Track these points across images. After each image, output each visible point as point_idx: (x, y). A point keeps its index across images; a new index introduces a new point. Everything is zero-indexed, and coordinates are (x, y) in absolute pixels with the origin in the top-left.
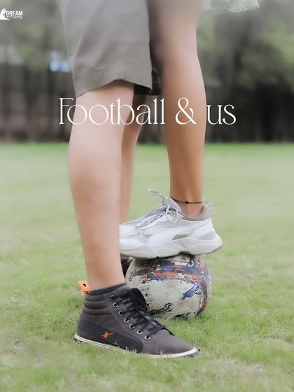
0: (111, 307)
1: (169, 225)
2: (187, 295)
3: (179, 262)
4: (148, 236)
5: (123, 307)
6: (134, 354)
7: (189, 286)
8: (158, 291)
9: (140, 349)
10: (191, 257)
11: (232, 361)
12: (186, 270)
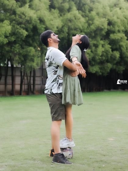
0: (59, 156)
1: (67, 142)
2: (70, 155)
3: (68, 149)
4: (63, 144)
5: (61, 157)
6: (63, 164)
7: (70, 153)
8: (66, 154)
9: (64, 163)
10: (70, 148)
11: (79, 164)
12: (69, 150)
